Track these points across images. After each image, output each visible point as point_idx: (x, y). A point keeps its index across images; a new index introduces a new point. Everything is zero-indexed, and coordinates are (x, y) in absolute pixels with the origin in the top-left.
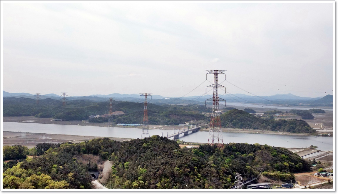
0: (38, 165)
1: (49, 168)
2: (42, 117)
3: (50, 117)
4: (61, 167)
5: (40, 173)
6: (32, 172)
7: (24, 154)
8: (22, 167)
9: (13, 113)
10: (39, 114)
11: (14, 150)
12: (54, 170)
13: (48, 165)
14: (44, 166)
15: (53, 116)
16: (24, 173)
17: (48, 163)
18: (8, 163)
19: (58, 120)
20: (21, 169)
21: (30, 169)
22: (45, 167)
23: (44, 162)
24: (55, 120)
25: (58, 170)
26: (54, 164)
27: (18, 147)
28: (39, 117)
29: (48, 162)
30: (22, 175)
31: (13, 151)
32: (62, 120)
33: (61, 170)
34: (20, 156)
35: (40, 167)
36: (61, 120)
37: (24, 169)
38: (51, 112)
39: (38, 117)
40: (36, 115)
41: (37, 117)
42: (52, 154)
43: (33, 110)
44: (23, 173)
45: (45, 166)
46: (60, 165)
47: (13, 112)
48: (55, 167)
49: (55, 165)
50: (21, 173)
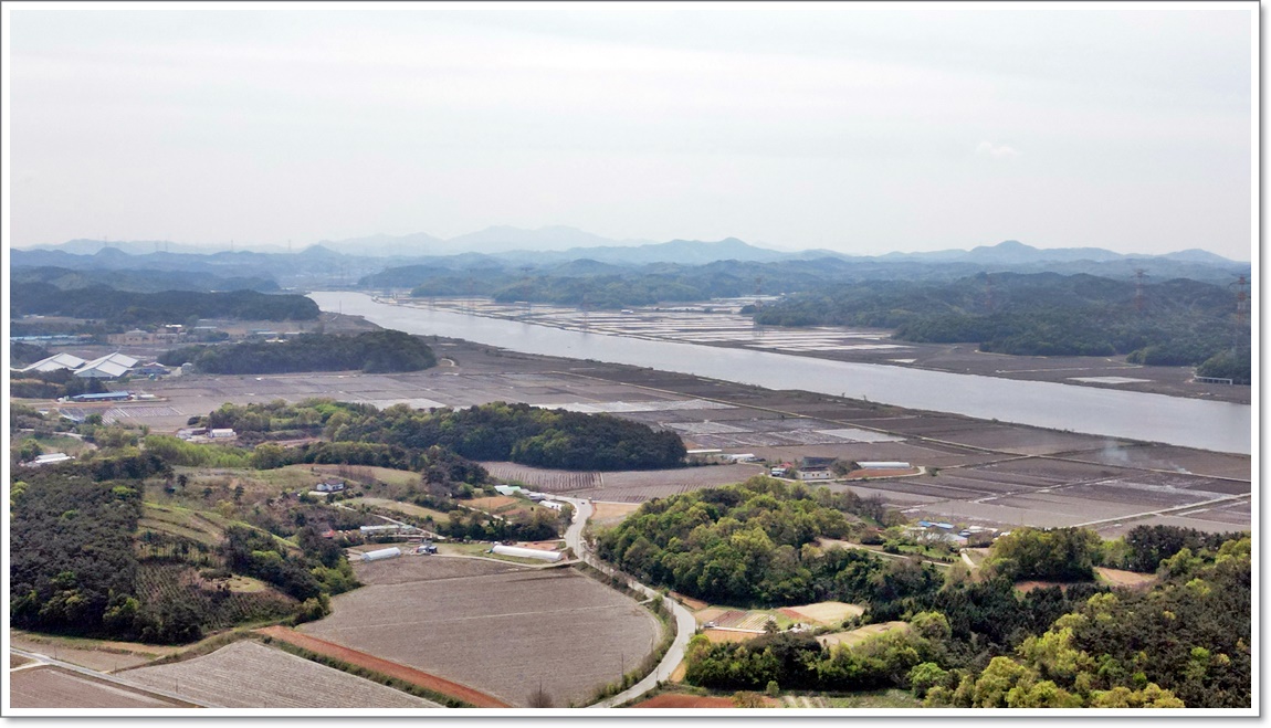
0: (1137, 645)
1: (1178, 661)
2: (1152, 361)
3: (1186, 363)
4: (1224, 658)
5: (1142, 675)
6: (1115, 669)
7: (1085, 562)
8: (1077, 642)
9: (1046, 344)
10: (1145, 351)
11: (1052, 548)
12: (1196, 670)
13: (1173, 645)
14: (1157, 650)
15: (1197, 360)
16: (1085, 670)
17: (1175, 640)
18: (1028, 595)
19: (1216, 381)
20: (1073, 652)
21: (1107, 655)
22: (1162, 651)
23: (1159, 632)
24: (1206, 381)
25: (1212, 671)
26: (1196, 644)
27: (1063, 538)
28: (1143, 361)
29: (1175, 631)
30: (1079, 677)
31: (1046, 549)
32: (1234, 383)
33: (1224, 675)
34: (1071, 570)
35: (1142, 653)
36: (1228, 382)
37: (1083, 654)
38: (1191, 346)
39: (1140, 364)
40: (1131, 355)
41: (1134, 360)
42: (1189, 588)
43: (1122, 333)
44: (1082, 668)
45: (1162, 648)
46: (1220, 651)
47: (1046, 340)
48: (1199, 658)
49: (1199, 650)
50: (1072, 666)
